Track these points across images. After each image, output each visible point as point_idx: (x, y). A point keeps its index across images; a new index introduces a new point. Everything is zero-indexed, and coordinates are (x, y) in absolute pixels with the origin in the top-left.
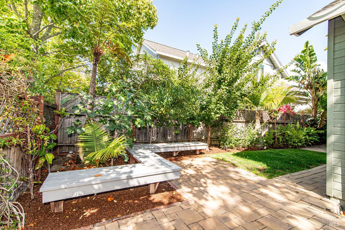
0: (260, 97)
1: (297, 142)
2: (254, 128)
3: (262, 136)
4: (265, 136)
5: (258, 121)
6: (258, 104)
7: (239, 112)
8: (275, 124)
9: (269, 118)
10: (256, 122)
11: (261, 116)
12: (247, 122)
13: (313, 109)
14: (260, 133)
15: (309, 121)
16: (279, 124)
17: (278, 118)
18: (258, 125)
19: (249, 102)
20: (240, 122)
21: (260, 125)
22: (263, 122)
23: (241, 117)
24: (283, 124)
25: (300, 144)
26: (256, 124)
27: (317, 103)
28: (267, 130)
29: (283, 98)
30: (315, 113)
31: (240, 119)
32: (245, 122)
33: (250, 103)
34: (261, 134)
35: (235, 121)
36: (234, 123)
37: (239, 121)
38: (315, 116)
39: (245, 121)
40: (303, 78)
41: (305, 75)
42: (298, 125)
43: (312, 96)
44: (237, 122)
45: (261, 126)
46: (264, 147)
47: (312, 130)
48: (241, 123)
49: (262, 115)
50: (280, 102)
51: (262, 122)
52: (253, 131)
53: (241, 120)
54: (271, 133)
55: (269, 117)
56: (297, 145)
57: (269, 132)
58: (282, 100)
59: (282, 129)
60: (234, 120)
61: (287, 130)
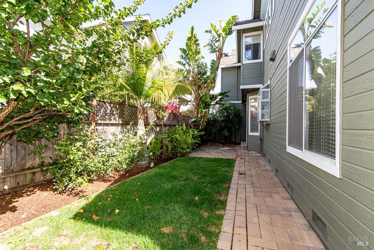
0: (144, 81)
1: (185, 148)
2: (136, 134)
3: (147, 145)
4: (151, 144)
5: (141, 122)
6: (141, 94)
7: (110, 106)
8: (163, 127)
9: (155, 119)
10: (139, 124)
11: (145, 115)
12: (125, 124)
13: (195, 109)
14: (144, 142)
15: (192, 122)
16: (165, 126)
17: (165, 119)
18: (141, 130)
19: (126, 88)
20: (112, 125)
21: (144, 129)
22: (149, 124)
23: (113, 115)
24: (170, 126)
25: (188, 150)
26: (138, 127)
27: (199, 102)
28: (153, 136)
29: (175, 87)
30: (197, 113)
31: (112, 119)
32: (122, 125)
33: (128, 90)
34: (146, 143)
35: (103, 122)
36: (99, 128)
37: (110, 122)
38: (197, 117)
39: (121, 122)
40: (188, 73)
41: (189, 70)
42: (184, 127)
43: (195, 94)
44: (107, 125)
45: (146, 131)
46: (150, 164)
47: (196, 132)
48: (114, 127)
49: (147, 113)
50: (171, 92)
51: (146, 124)
52: (134, 140)
53: (113, 122)
54: (159, 140)
55: (155, 117)
56: (185, 151)
57: (156, 138)
58: (174, 89)
59: (170, 133)
60: (99, 122)
61: (175, 134)
